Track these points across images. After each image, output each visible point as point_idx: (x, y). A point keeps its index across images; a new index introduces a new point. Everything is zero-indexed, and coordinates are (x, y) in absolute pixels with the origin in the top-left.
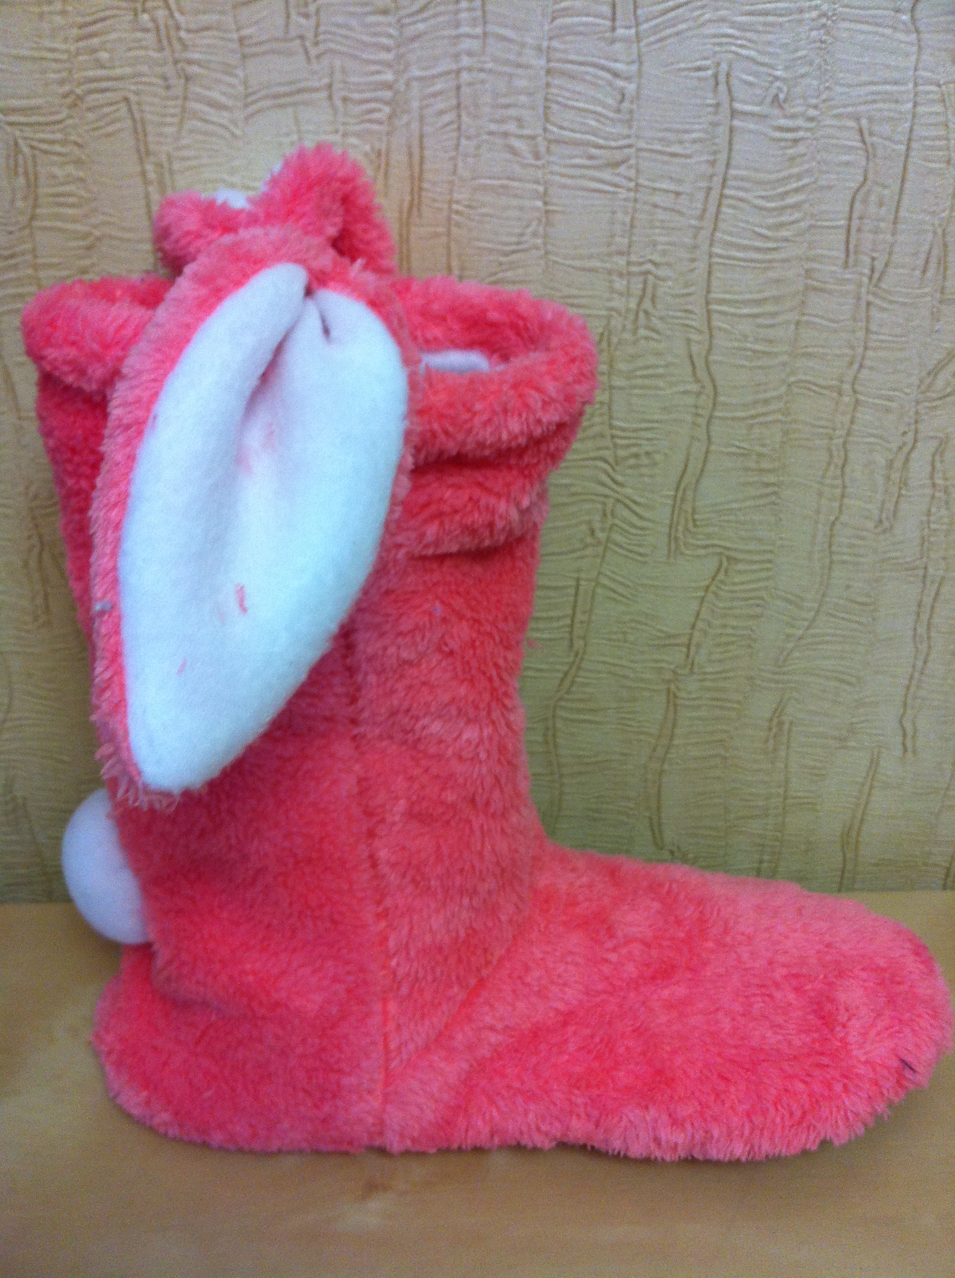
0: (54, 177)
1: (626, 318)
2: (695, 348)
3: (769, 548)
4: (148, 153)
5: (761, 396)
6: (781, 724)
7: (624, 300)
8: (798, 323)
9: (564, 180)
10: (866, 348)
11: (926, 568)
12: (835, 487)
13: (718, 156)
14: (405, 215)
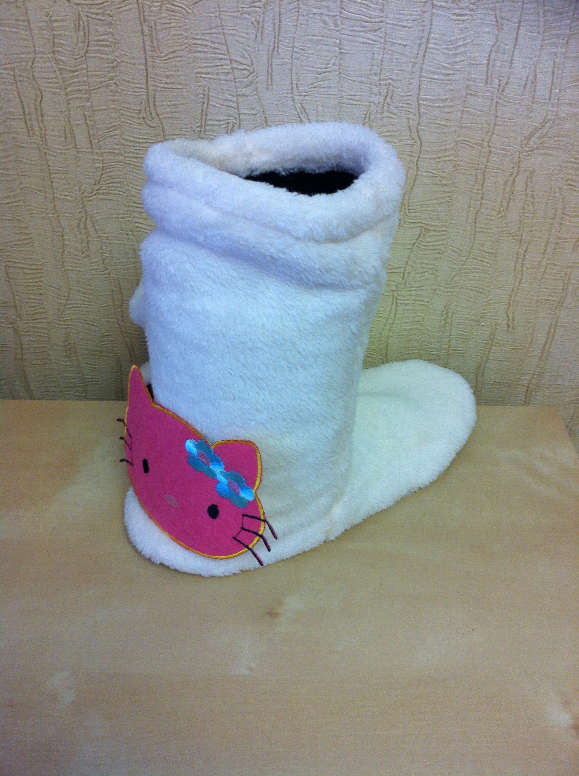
0: (98, 32)
1: (378, 106)
2: (411, 122)
3: (445, 224)
4: (144, 21)
5: (444, 147)
6: (447, 313)
7: (377, 97)
8: (462, 111)
9: (350, 38)
10: (495, 125)
11: (521, 236)
12: (479, 194)
13: (426, 27)
14: (270, 54)
